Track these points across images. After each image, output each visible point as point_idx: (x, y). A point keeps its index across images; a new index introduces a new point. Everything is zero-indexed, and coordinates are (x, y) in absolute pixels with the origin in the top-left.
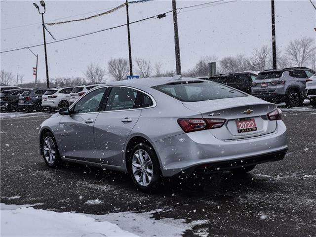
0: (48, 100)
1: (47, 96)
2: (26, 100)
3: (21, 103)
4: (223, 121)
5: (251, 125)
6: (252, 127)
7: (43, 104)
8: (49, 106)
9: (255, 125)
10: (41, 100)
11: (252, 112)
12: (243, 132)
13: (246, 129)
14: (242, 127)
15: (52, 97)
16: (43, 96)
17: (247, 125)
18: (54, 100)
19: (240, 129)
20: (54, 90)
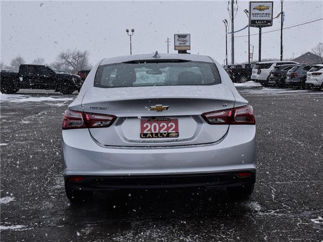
0: (312, 77)
1: (311, 73)
2: (292, 76)
3: (288, 80)
4: (111, 118)
5: (168, 128)
6: (170, 131)
7: (307, 82)
8: (312, 84)
9: (176, 129)
10: (305, 77)
11: (167, 108)
12: (149, 137)
13: (156, 134)
14: (150, 130)
15: (316, 74)
16: (308, 73)
17: (160, 128)
18: (318, 77)
19: (145, 132)
20: (319, 67)
